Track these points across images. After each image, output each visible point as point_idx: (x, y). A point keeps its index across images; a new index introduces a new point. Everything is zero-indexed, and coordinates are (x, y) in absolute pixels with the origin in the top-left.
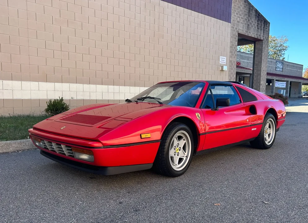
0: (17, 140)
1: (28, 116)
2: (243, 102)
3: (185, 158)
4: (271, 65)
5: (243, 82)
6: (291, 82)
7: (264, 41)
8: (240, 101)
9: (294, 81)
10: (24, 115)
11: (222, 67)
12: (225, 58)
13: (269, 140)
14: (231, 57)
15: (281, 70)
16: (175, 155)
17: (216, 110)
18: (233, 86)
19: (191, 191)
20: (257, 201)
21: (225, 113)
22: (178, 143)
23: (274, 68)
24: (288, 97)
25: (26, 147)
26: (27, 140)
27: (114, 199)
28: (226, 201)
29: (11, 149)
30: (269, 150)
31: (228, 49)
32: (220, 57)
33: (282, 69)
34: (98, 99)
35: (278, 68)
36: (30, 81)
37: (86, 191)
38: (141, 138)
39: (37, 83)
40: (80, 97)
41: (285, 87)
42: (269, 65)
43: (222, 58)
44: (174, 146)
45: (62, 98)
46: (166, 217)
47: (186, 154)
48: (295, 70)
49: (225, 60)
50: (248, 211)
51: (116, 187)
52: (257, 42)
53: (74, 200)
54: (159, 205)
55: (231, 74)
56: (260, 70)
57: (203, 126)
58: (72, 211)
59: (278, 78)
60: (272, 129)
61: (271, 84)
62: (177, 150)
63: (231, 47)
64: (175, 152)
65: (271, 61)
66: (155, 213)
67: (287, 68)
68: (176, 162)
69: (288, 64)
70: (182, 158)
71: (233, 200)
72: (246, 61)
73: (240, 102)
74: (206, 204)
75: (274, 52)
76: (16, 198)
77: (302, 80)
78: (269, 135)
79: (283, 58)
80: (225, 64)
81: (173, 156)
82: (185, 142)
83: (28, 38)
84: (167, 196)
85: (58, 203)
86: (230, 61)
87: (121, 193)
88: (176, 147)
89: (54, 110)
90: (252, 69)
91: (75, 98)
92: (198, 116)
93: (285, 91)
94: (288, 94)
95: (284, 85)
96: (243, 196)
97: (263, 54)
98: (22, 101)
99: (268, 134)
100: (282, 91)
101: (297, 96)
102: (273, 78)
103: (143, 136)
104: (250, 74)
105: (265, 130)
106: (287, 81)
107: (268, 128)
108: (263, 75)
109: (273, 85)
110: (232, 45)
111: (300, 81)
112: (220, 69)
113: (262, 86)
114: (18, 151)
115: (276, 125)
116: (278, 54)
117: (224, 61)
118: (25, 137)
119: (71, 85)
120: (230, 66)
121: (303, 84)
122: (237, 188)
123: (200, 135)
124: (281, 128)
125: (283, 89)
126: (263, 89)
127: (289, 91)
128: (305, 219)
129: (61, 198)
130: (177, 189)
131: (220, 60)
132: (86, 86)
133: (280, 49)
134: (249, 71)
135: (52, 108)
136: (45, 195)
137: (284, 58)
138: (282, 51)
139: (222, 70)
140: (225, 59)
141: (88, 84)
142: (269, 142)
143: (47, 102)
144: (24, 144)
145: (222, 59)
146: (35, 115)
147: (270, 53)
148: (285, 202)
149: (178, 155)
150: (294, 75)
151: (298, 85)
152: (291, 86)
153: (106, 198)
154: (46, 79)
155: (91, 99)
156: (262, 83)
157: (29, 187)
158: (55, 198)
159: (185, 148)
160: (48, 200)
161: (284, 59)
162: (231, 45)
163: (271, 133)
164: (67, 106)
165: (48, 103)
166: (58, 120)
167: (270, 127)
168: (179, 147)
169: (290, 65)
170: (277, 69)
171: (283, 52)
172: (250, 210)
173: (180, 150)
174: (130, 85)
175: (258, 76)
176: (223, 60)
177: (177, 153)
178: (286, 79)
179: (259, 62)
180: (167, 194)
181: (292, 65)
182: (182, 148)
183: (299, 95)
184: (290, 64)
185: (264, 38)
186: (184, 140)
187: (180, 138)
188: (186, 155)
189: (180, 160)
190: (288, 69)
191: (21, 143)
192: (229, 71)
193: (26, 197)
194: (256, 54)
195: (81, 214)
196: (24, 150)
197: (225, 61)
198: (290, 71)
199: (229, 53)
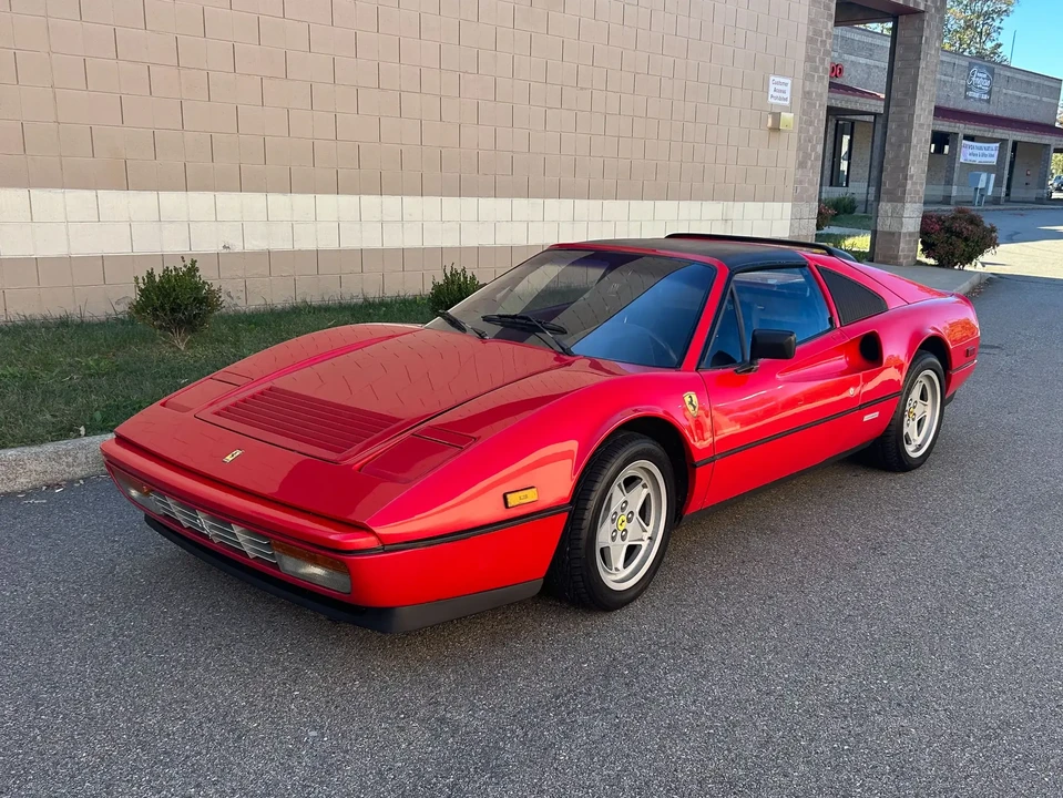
0: (42, 442)
1: (64, 323)
2: (838, 326)
3: (645, 544)
4: (950, 79)
5: (848, 137)
6: (1015, 144)
7: (927, 17)
8: (831, 320)
9: (1026, 139)
10: (45, 318)
11: (777, 117)
12: (789, 81)
13: (919, 440)
14: (808, 77)
15: (986, 97)
16: (613, 539)
17: (749, 371)
18: (810, 267)
19: (665, 673)
20: (866, 708)
21: (777, 376)
22: (624, 499)
23: (962, 90)
24: (1003, 200)
25: (78, 470)
26: (78, 442)
27: (420, 714)
28: (771, 713)
29: (23, 482)
30: (917, 472)
31: (801, 51)
32: (772, 78)
33: (989, 93)
34: (322, 246)
35: (973, 88)
36: (62, 188)
37: (325, 680)
38: (507, 506)
39: (89, 194)
40: (255, 244)
41: (994, 160)
42: (943, 78)
43: (776, 83)
44: (612, 511)
45: (194, 262)
46: (590, 787)
47: (650, 529)
48: (1034, 97)
49: (788, 89)
50: (837, 754)
51: (421, 660)
52: (902, 19)
53: (290, 723)
54: (566, 736)
55: (805, 141)
56: (910, 125)
57: (707, 416)
58: (290, 770)
59: (971, 129)
60: (929, 402)
61: (947, 147)
62: (620, 521)
63: (810, 40)
64: (615, 531)
65: (953, 61)
66: (556, 769)
67: (1004, 91)
68: (616, 563)
69: (1009, 74)
70: (635, 546)
71: (793, 706)
72: (863, 61)
73: (829, 326)
74: (711, 727)
75: (965, 22)
76: (92, 719)
77: (1054, 138)
78: (920, 423)
79: (994, 43)
80: (788, 103)
81: (609, 543)
82: (645, 491)
83: (47, 16)
84: (590, 698)
85: (240, 737)
86: (807, 94)
87: (439, 686)
88: (620, 513)
89: (164, 310)
90: (883, 96)
91: (238, 249)
92: (691, 403)
93: (993, 176)
94: (1004, 189)
95: (993, 156)
96: (825, 688)
97: (923, 64)
98: (36, 265)
99: (917, 420)
100: (984, 176)
101: (1033, 194)
102: (956, 130)
103: (513, 499)
104: (875, 115)
105: (907, 408)
106: (1003, 142)
107: (919, 400)
108: (919, 141)
109: (954, 151)
110: (815, 32)
111: (1047, 142)
112: (770, 124)
113: (914, 184)
114: (48, 486)
115: (944, 388)
116: (979, 30)
117: (784, 92)
118: (71, 430)
119: (222, 197)
120: (804, 112)
121: (1056, 151)
122: (807, 655)
123: (696, 467)
124: (961, 390)
125: (987, 168)
126: (917, 192)
127: (1006, 176)
128: (996, 778)
129: (246, 714)
130: (620, 663)
131: (771, 92)
132: (279, 201)
133: (985, 9)
134: (874, 102)
135: (158, 304)
136: (188, 703)
137: (999, 45)
138: (995, 16)
139: (776, 129)
140: (786, 85)
141: (282, 191)
142: (920, 446)
143: (137, 279)
144: (70, 459)
145: (778, 87)
146: (87, 314)
147: (953, 25)
148: (945, 710)
149: (623, 538)
150: (1027, 118)
151: (1041, 155)
152: (1015, 155)
153: (394, 710)
154: (124, 178)
155: (296, 248)
156: (912, 170)
157: (124, 665)
158: (224, 719)
159: (647, 510)
160: (201, 723)
161: (999, 50)
162: (811, 34)
163: (928, 414)
164: (210, 292)
165: (140, 280)
166: (207, 414)
167: (923, 397)
168: (626, 512)
169: (1017, 80)
170: (970, 94)
171: (997, 24)
172: (843, 750)
173: (629, 521)
174: (443, 192)
175: (900, 146)
176: (781, 91)
177: (619, 533)
178: (1000, 133)
179: (906, 94)
180: (590, 689)
181: (1025, 78)
182: (637, 515)
183: (1040, 191)
184: (1018, 76)
185: (929, 3)
186: (645, 486)
187: (630, 482)
188: (649, 536)
189: (632, 551)
190: (1011, 92)
191: (57, 457)
192: (800, 132)
193: (123, 714)
194: (898, 64)
195: (321, 783)
196: (71, 482)
197: (788, 95)
198: (1015, 101)
199: (801, 66)
